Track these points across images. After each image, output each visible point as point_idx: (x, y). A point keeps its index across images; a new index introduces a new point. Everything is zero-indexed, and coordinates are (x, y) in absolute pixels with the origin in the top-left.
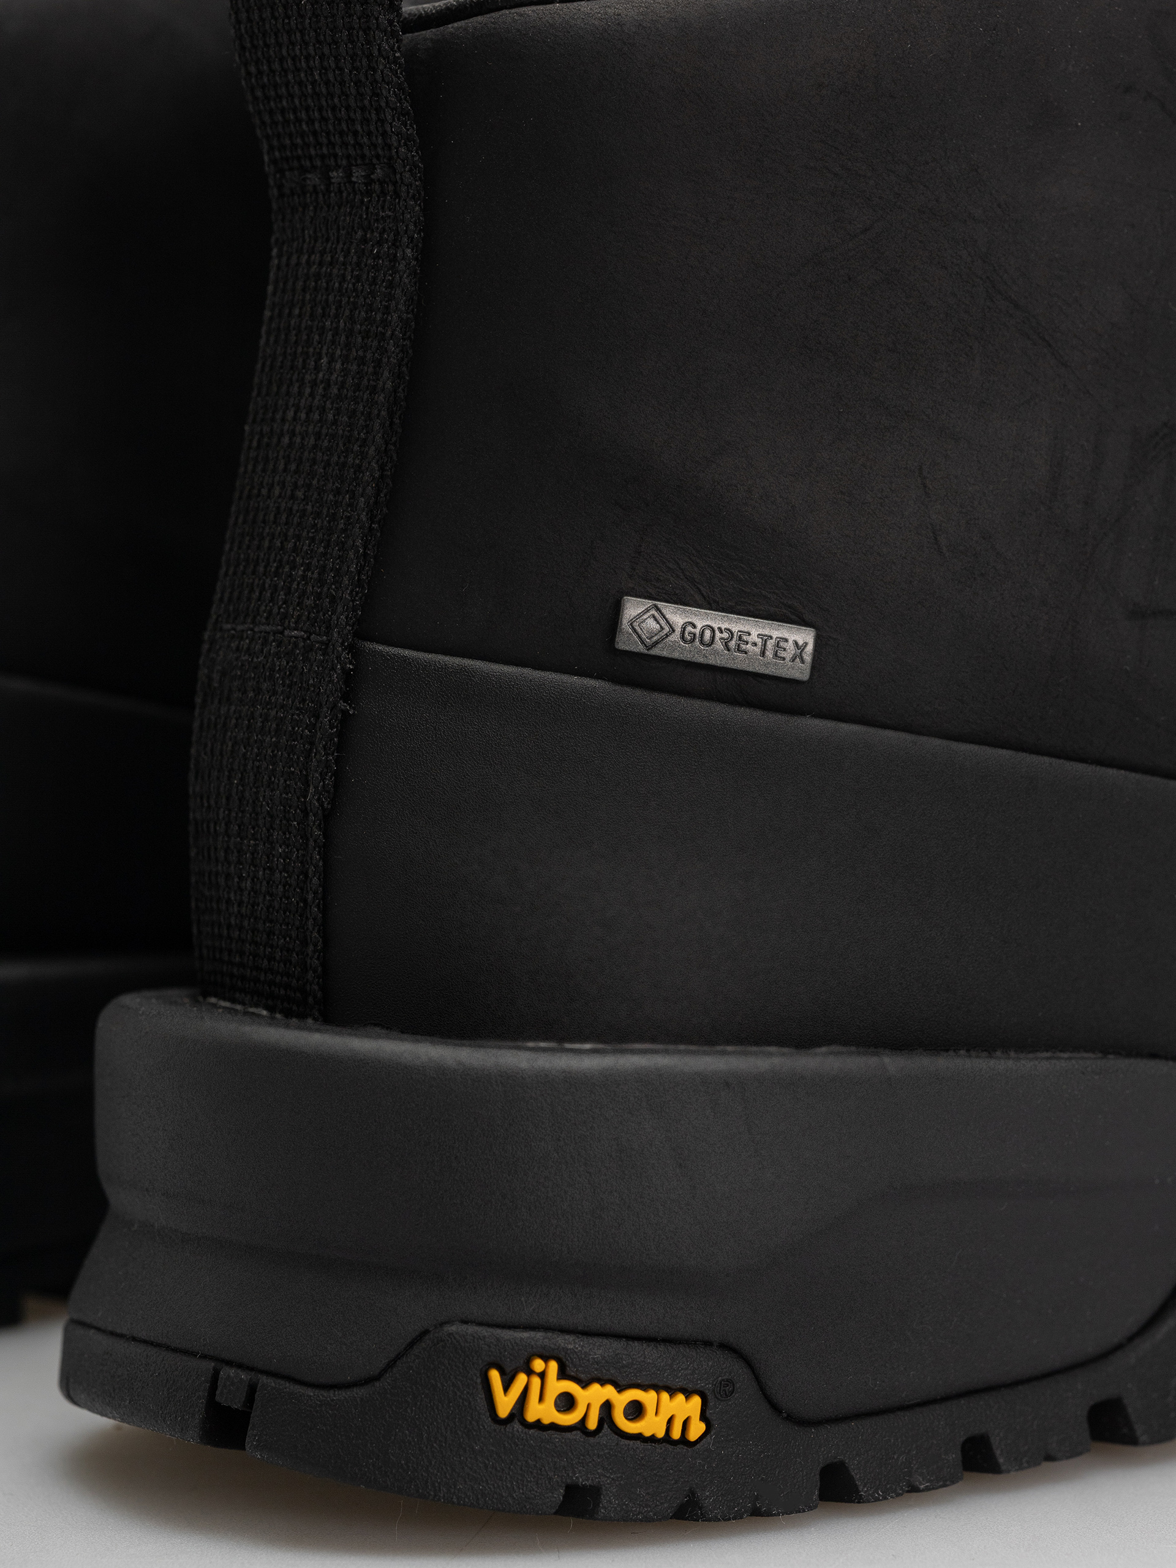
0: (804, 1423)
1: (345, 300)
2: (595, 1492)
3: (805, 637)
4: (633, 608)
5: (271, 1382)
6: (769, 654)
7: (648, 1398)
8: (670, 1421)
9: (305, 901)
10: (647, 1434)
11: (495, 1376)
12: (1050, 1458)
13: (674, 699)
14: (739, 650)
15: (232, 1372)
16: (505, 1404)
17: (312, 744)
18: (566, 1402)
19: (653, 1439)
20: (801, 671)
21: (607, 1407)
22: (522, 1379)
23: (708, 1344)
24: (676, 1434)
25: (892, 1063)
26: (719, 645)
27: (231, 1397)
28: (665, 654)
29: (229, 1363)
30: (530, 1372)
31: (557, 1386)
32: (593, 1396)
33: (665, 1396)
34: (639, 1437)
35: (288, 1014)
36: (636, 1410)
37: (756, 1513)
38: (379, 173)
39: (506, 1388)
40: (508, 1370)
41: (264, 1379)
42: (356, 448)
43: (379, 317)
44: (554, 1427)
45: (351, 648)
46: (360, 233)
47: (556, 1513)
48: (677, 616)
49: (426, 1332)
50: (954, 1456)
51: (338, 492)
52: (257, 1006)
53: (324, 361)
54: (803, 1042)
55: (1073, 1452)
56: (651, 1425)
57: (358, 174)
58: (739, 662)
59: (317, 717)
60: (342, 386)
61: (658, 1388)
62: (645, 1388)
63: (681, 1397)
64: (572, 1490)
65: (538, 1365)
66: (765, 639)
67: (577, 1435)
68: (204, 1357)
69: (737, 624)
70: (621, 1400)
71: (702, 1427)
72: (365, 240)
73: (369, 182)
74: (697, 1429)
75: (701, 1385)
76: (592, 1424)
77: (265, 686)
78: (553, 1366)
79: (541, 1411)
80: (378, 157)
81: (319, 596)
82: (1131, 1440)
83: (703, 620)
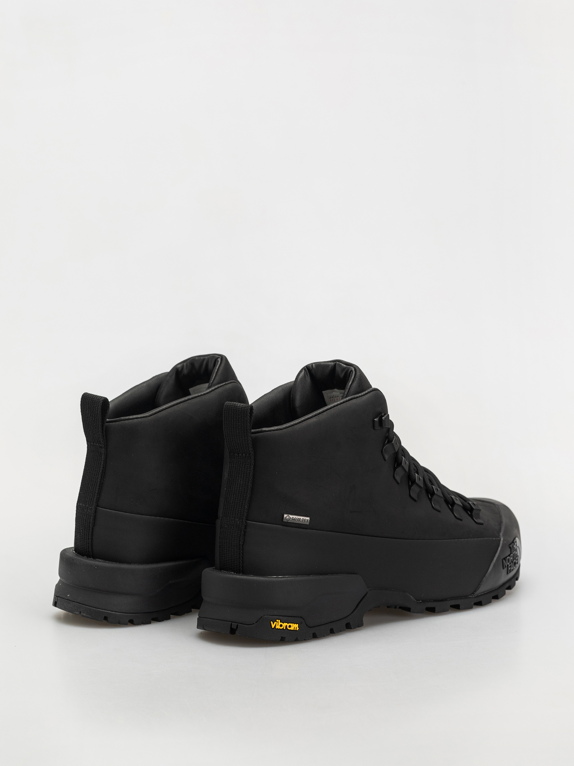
0: (310, 627)
1: (242, 472)
2: (285, 637)
3: (308, 518)
4: (285, 516)
5: (240, 625)
6: (304, 521)
7: (291, 624)
8: (294, 628)
9: (240, 557)
10: (291, 629)
11: (272, 622)
12: (341, 631)
13: (291, 528)
14: (300, 521)
15: (234, 623)
16: (273, 626)
17: (240, 535)
18: (281, 626)
19: (292, 630)
20: (308, 523)
21: (286, 626)
22: (275, 623)
23: (299, 617)
24: (295, 630)
25: (321, 577)
26: (297, 520)
27: (234, 627)
28: (290, 522)
29: (233, 622)
30: (276, 622)
31: (280, 623)
32: (285, 625)
33: (294, 624)
34: (290, 630)
35: (237, 573)
36: (290, 626)
37: (305, 640)
38: (247, 455)
39: (273, 624)
40: (273, 621)
41: (239, 624)
42: (245, 494)
43: (248, 475)
44: (279, 629)
45: (246, 522)
46: (244, 463)
47: (280, 641)
48: (291, 516)
49: (262, 617)
50: (329, 631)
51: (243, 500)
52: (231, 572)
53: (239, 481)
54: (309, 575)
55: (344, 630)
56: (292, 628)
57: (244, 455)
58: (300, 522)
59: (241, 532)
60: (243, 485)
61: (293, 623)
62: (291, 623)
63: (296, 624)
64: (282, 637)
65: (277, 621)
66: (303, 519)
67: (282, 630)
68: (229, 621)
69: (299, 517)
70: (288, 625)
71: (298, 628)
72: (245, 464)
73: (246, 456)
74: (298, 629)
75: (298, 623)
76: (285, 628)
77: (232, 527)
78: (279, 620)
79: (278, 627)
80: (247, 453)
81: (240, 514)
82: (351, 628)
83: (294, 517)
